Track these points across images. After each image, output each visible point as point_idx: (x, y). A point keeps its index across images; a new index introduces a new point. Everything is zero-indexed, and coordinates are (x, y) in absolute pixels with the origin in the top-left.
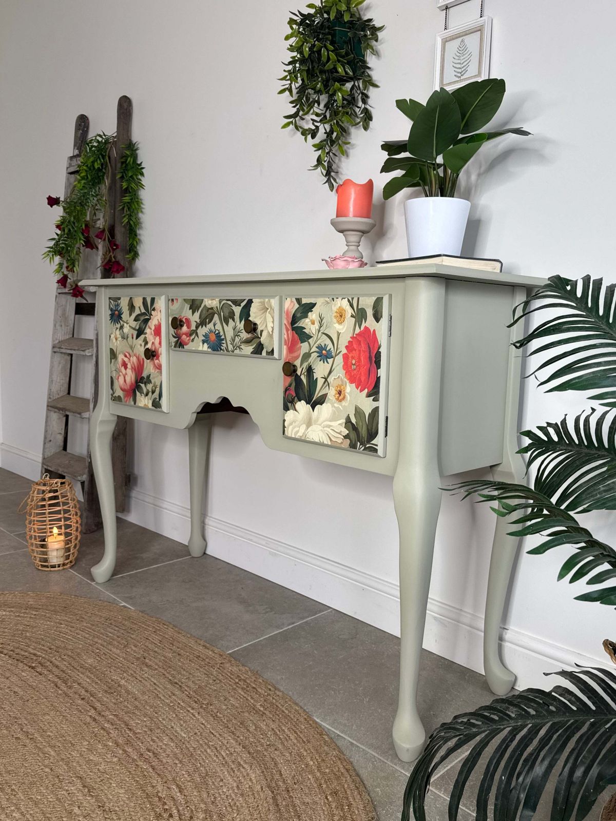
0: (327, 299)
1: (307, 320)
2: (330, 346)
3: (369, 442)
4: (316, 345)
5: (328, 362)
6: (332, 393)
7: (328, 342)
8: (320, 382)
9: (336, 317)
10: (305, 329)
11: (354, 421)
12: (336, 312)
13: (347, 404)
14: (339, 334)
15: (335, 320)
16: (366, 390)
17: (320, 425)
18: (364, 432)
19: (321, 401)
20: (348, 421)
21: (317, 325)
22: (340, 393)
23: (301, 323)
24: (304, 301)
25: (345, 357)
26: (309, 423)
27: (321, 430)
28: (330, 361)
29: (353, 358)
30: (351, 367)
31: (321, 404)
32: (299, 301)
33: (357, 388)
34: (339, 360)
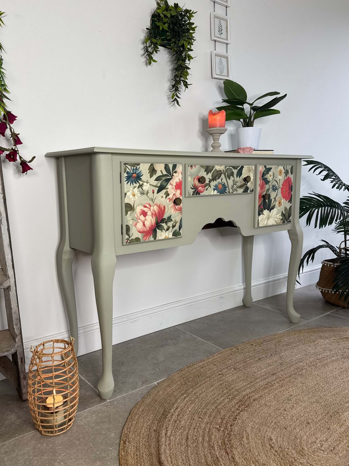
0: (276, 166)
1: (268, 175)
2: (277, 185)
3: (288, 219)
4: (272, 185)
5: (276, 192)
6: (277, 204)
7: (276, 183)
8: (273, 200)
9: (279, 173)
10: (267, 179)
11: (284, 213)
12: (279, 171)
13: (282, 207)
14: (280, 180)
15: (278, 175)
16: (288, 200)
17: (273, 218)
18: (287, 216)
19: (273, 208)
20: (282, 213)
21: (272, 177)
22: (280, 203)
23: (266, 177)
24: (267, 167)
25: (282, 189)
26: (268, 218)
27: (273, 220)
28: (277, 191)
29: (284, 189)
30: (283, 192)
31: (273, 209)
32: (265, 167)
33: (285, 200)
34: (280, 190)
